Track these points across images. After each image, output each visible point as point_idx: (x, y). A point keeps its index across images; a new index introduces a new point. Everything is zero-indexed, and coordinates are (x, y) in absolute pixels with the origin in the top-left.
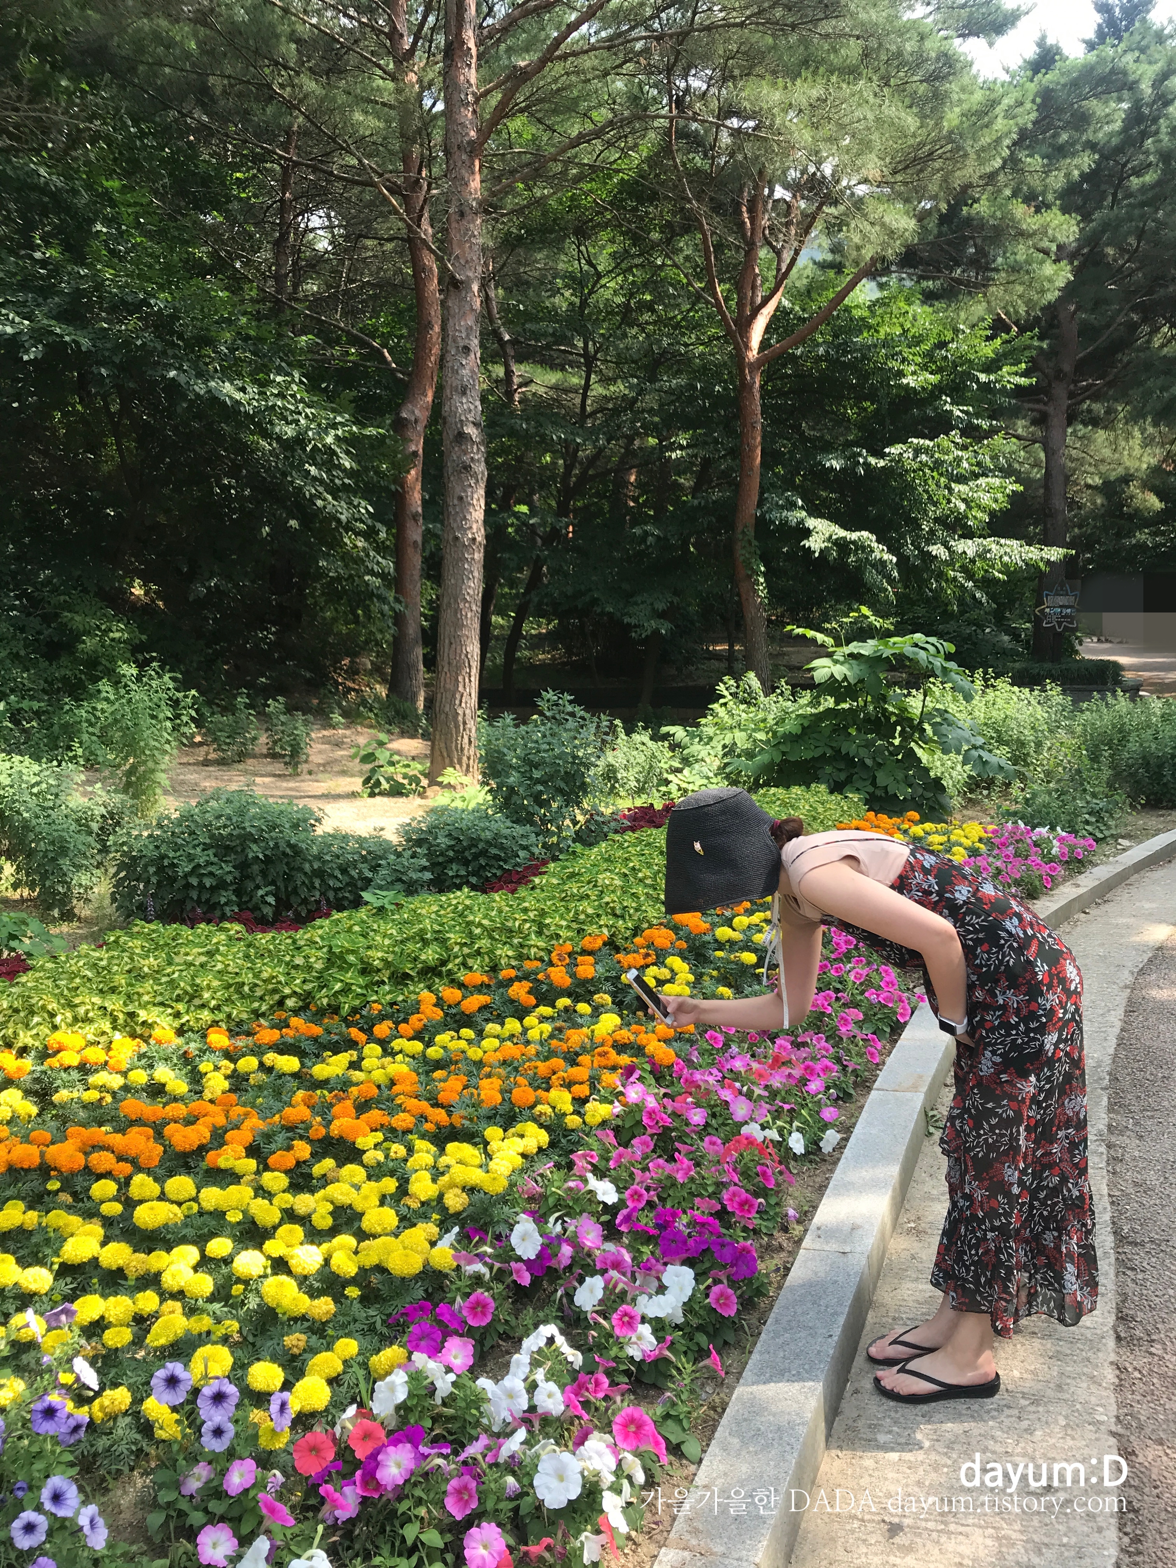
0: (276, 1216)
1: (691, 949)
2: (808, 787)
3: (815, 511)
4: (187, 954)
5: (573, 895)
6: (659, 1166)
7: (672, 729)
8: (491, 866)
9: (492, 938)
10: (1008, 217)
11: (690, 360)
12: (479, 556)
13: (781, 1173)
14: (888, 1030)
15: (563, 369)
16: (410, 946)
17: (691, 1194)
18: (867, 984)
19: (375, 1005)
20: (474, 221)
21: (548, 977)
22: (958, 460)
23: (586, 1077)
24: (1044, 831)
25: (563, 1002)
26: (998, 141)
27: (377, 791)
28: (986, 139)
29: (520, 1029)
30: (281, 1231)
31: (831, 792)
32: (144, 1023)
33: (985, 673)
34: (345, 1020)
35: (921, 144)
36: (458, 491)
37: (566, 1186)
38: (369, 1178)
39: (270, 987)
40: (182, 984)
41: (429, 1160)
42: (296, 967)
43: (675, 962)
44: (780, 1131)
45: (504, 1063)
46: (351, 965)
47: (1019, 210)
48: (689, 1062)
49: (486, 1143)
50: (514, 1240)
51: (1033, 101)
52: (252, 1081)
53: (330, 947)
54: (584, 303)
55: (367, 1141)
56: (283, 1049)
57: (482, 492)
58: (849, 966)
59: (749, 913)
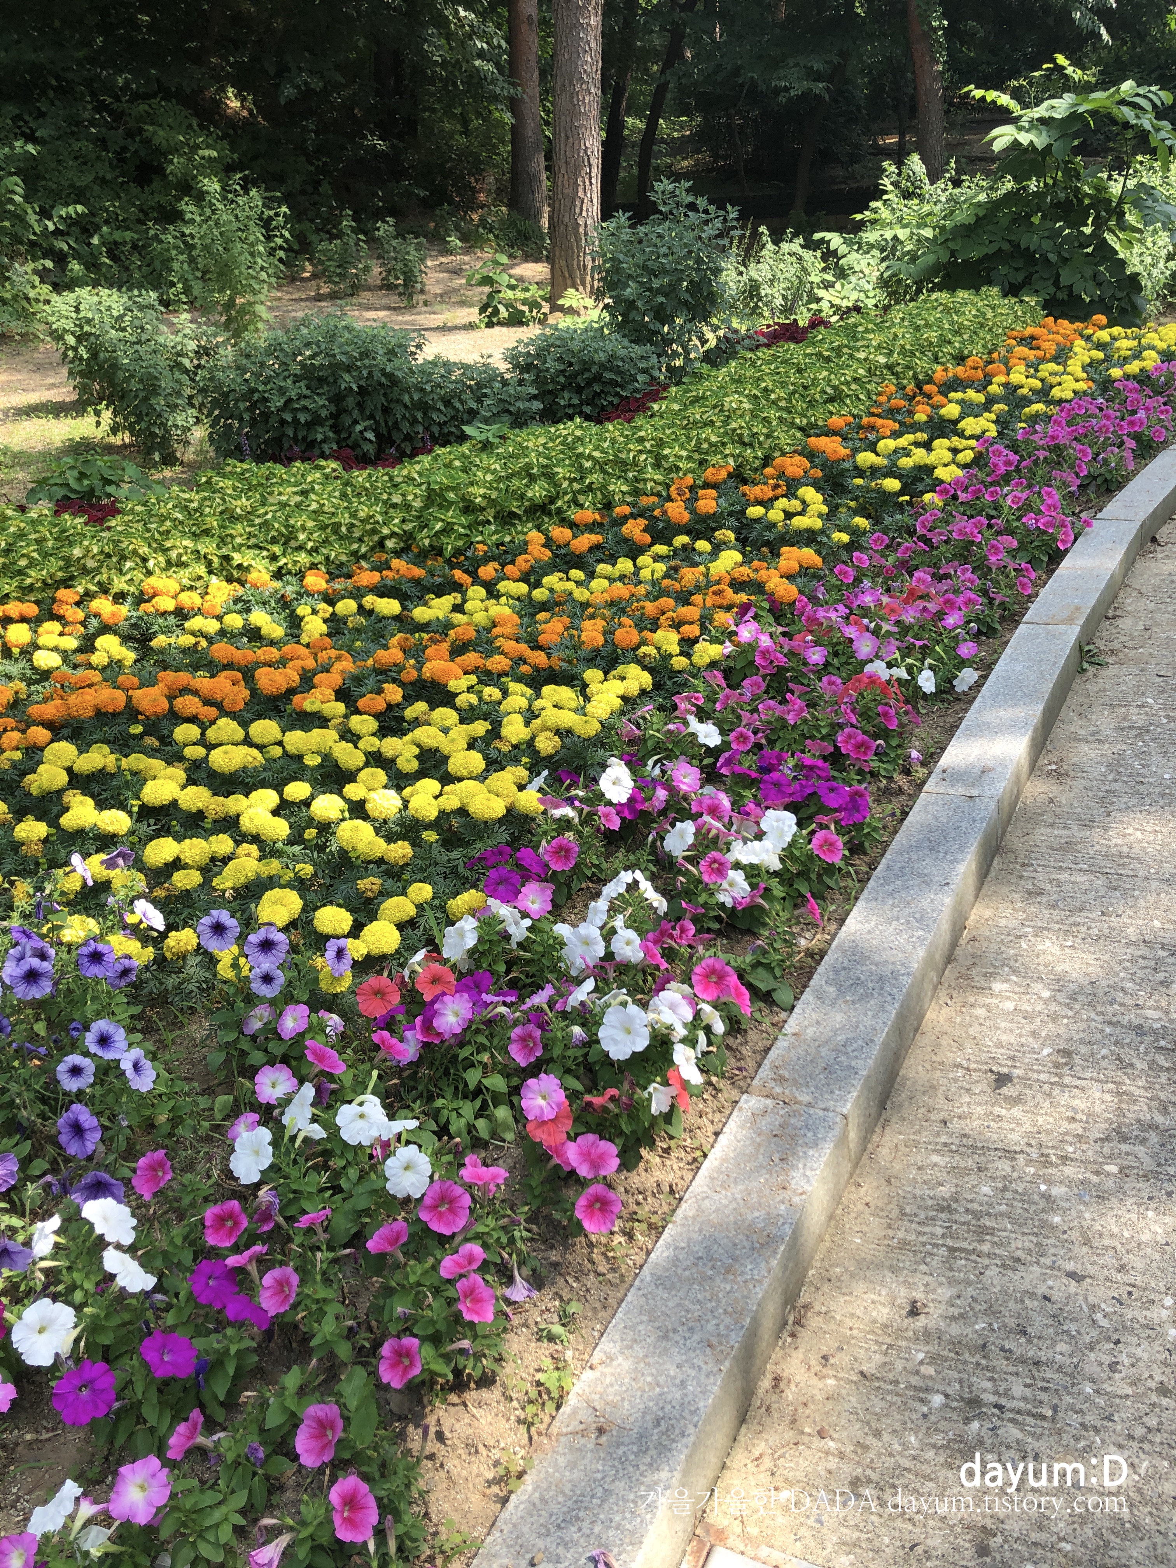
0: (360, 759)
1: (826, 478)
2: (978, 290)
4: (280, 494)
5: (695, 422)
6: (770, 708)
7: (828, 236)
8: (607, 393)
9: (605, 472)
13: (906, 713)
14: (1045, 559)
16: (516, 482)
17: (803, 735)
18: (1026, 508)
19: (480, 546)
21: (665, 513)
23: (697, 617)
25: (681, 540)
27: (495, 320)
29: (632, 569)
30: (362, 775)
31: (1005, 296)
32: (240, 566)
34: (448, 562)
37: (666, 728)
38: (462, 721)
39: (368, 527)
40: (276, 525)
41: (523, 703)
42: (394, 506)
43: (809, 493)
44: (909, 669)
45: (611, 604)
46: (451, 503)
48: (813, 599)
49: (585, 686)
50: (604, 783)
52: (350, 625)
53: (429, 484)
55: (459, 683)
56: (382, 592)
58: (1006, 489)
59: (896, 435)
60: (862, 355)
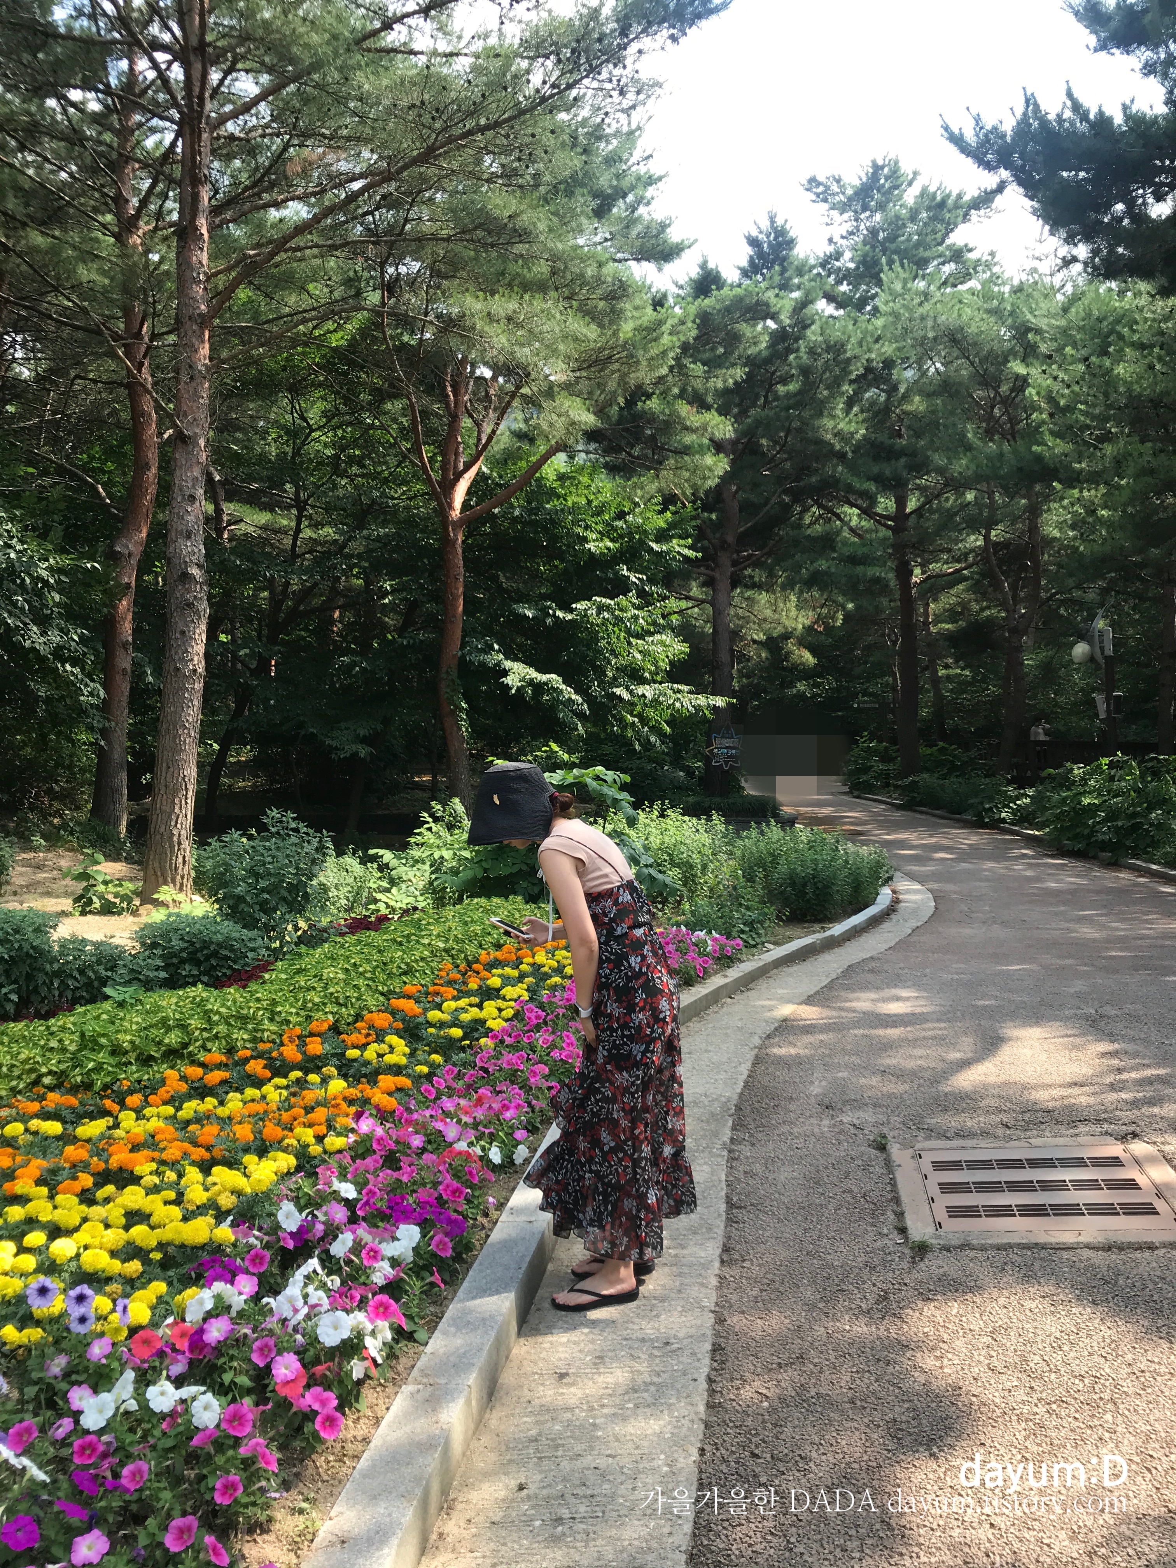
1: (406, 1029)
2: (507, 898)
3: (510, 655)
5: (301, 988)
6: (388, 1174)
7: (381, 852)
8: (222, 966)
9: (229, 1024)
10: (674, 414)
11: (396, 512)
12: (199, 686)
15: (272, 511)
16: (154, 1031)
18: (553, 1046)
19: (124, 1082)
20: (202, 384)
21: (281, 1054)
22: (636, 618)
23: (323, 1120)
24: (702, 934)
25: (296, 1074)
26: (664, 353)
27: (88, 909)
28: (654, 351)
29: (259, 1095)
31: (527, 902)
33: (663, 804)
34: (98, 1094)
35: (601, 350)
36: (181, 626)
37: (315, 1188)
38: (149, 1193)
39: (28, 1067)
41: (199, 1179)
42: (51, 1050)
43: (393, 1039)
44: (483, 1149)
45: (251, 1116)
46: (102, 1047)
47: (684, 409)
48: (409, 1110)
49: (245, 1167)
50: (280, 1216)
51: (694, 322)
52: (21, 1142)
53: (83, 1032)
54: (297, 452)
55: (143, 1169)
56: (44, 1116)
57: (204, 627)
58: (538, 1035)
59: (456, 999)
60: (426, 941)
